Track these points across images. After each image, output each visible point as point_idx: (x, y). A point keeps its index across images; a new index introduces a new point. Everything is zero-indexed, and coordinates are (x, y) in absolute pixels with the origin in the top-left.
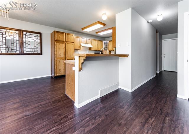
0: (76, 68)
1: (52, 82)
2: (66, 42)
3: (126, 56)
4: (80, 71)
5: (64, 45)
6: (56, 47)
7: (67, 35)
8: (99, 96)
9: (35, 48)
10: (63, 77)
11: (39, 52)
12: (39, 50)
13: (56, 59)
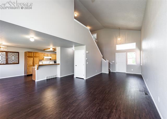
0: (36, 69)
1: (25, 78)
2: (34, 57)
3: (59, 64)
4: (37, 70)
5: (33, 58)
6: (28, 60)
7: (34, 53)
8: (46, 79)
9: (15, 60)
10: (32, 75)
11: (17, 63)
12: (17, 61)
13: (28, 66)
